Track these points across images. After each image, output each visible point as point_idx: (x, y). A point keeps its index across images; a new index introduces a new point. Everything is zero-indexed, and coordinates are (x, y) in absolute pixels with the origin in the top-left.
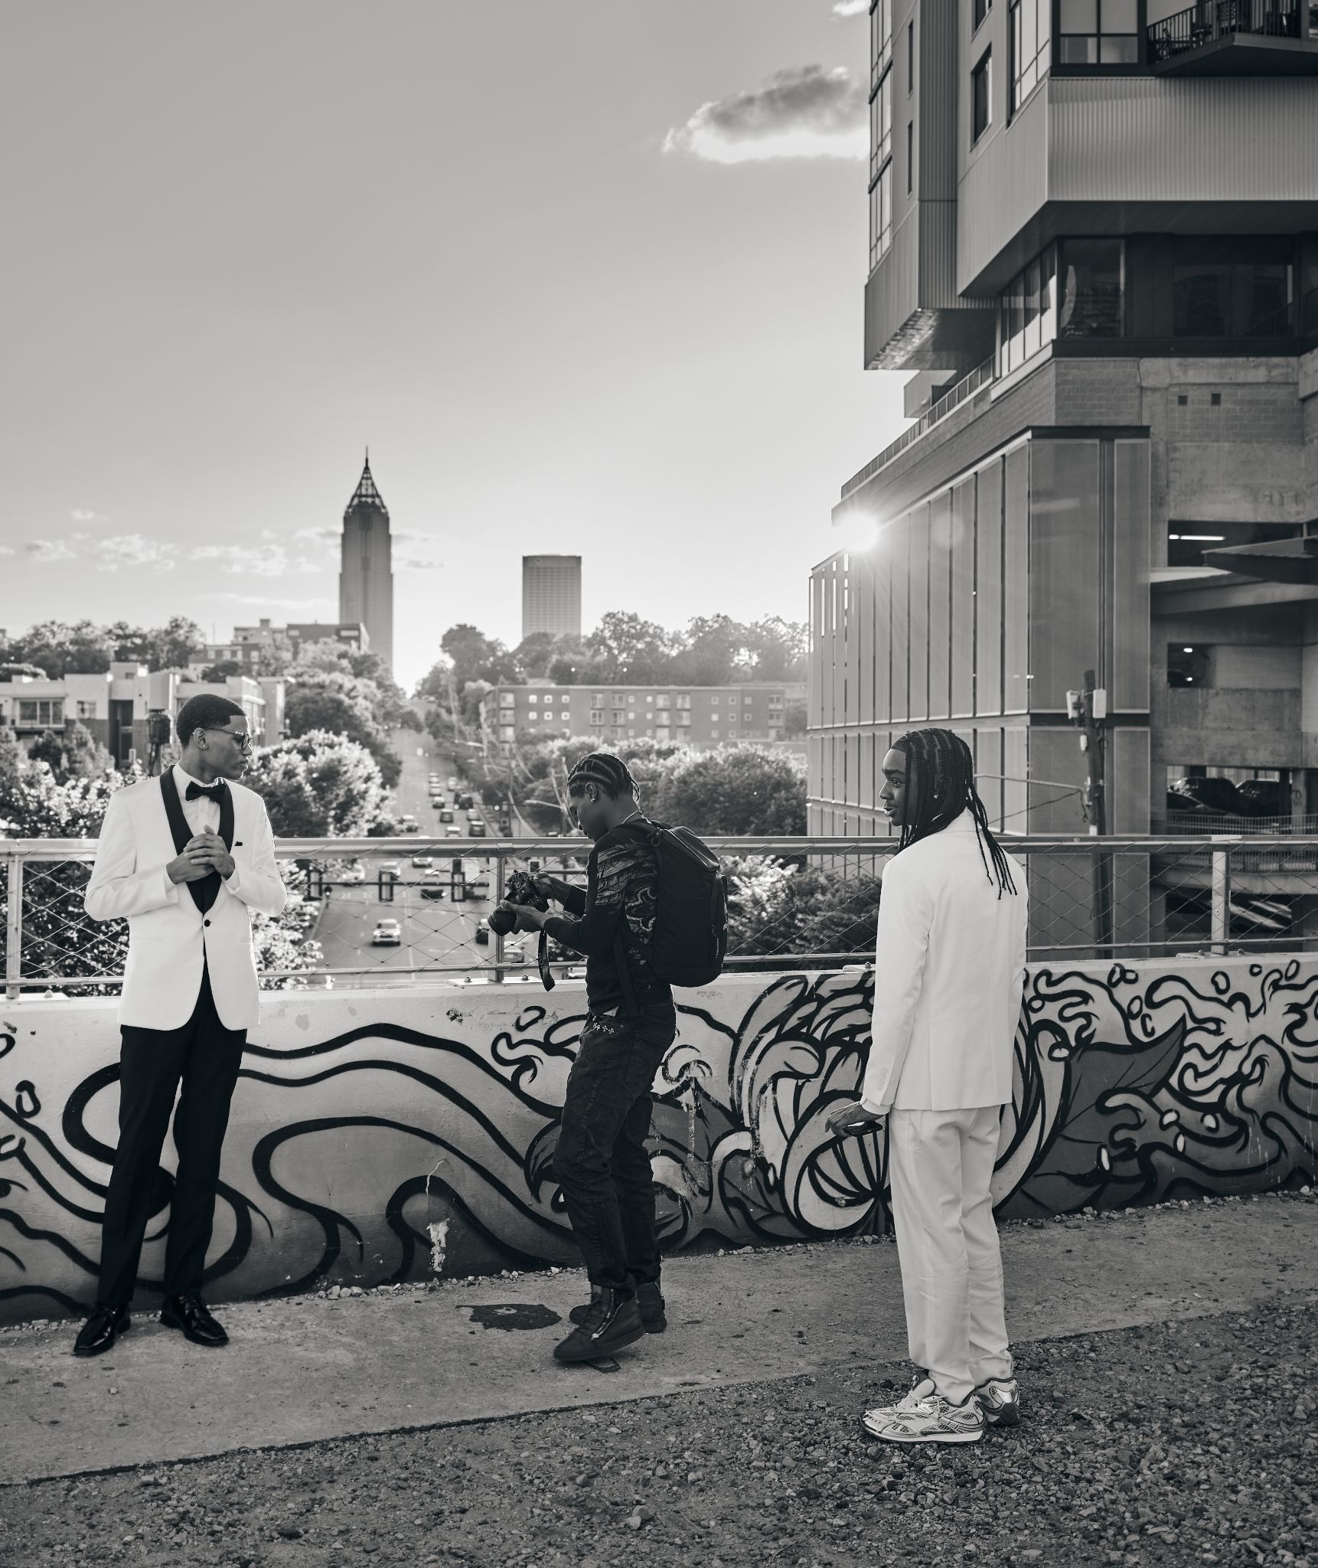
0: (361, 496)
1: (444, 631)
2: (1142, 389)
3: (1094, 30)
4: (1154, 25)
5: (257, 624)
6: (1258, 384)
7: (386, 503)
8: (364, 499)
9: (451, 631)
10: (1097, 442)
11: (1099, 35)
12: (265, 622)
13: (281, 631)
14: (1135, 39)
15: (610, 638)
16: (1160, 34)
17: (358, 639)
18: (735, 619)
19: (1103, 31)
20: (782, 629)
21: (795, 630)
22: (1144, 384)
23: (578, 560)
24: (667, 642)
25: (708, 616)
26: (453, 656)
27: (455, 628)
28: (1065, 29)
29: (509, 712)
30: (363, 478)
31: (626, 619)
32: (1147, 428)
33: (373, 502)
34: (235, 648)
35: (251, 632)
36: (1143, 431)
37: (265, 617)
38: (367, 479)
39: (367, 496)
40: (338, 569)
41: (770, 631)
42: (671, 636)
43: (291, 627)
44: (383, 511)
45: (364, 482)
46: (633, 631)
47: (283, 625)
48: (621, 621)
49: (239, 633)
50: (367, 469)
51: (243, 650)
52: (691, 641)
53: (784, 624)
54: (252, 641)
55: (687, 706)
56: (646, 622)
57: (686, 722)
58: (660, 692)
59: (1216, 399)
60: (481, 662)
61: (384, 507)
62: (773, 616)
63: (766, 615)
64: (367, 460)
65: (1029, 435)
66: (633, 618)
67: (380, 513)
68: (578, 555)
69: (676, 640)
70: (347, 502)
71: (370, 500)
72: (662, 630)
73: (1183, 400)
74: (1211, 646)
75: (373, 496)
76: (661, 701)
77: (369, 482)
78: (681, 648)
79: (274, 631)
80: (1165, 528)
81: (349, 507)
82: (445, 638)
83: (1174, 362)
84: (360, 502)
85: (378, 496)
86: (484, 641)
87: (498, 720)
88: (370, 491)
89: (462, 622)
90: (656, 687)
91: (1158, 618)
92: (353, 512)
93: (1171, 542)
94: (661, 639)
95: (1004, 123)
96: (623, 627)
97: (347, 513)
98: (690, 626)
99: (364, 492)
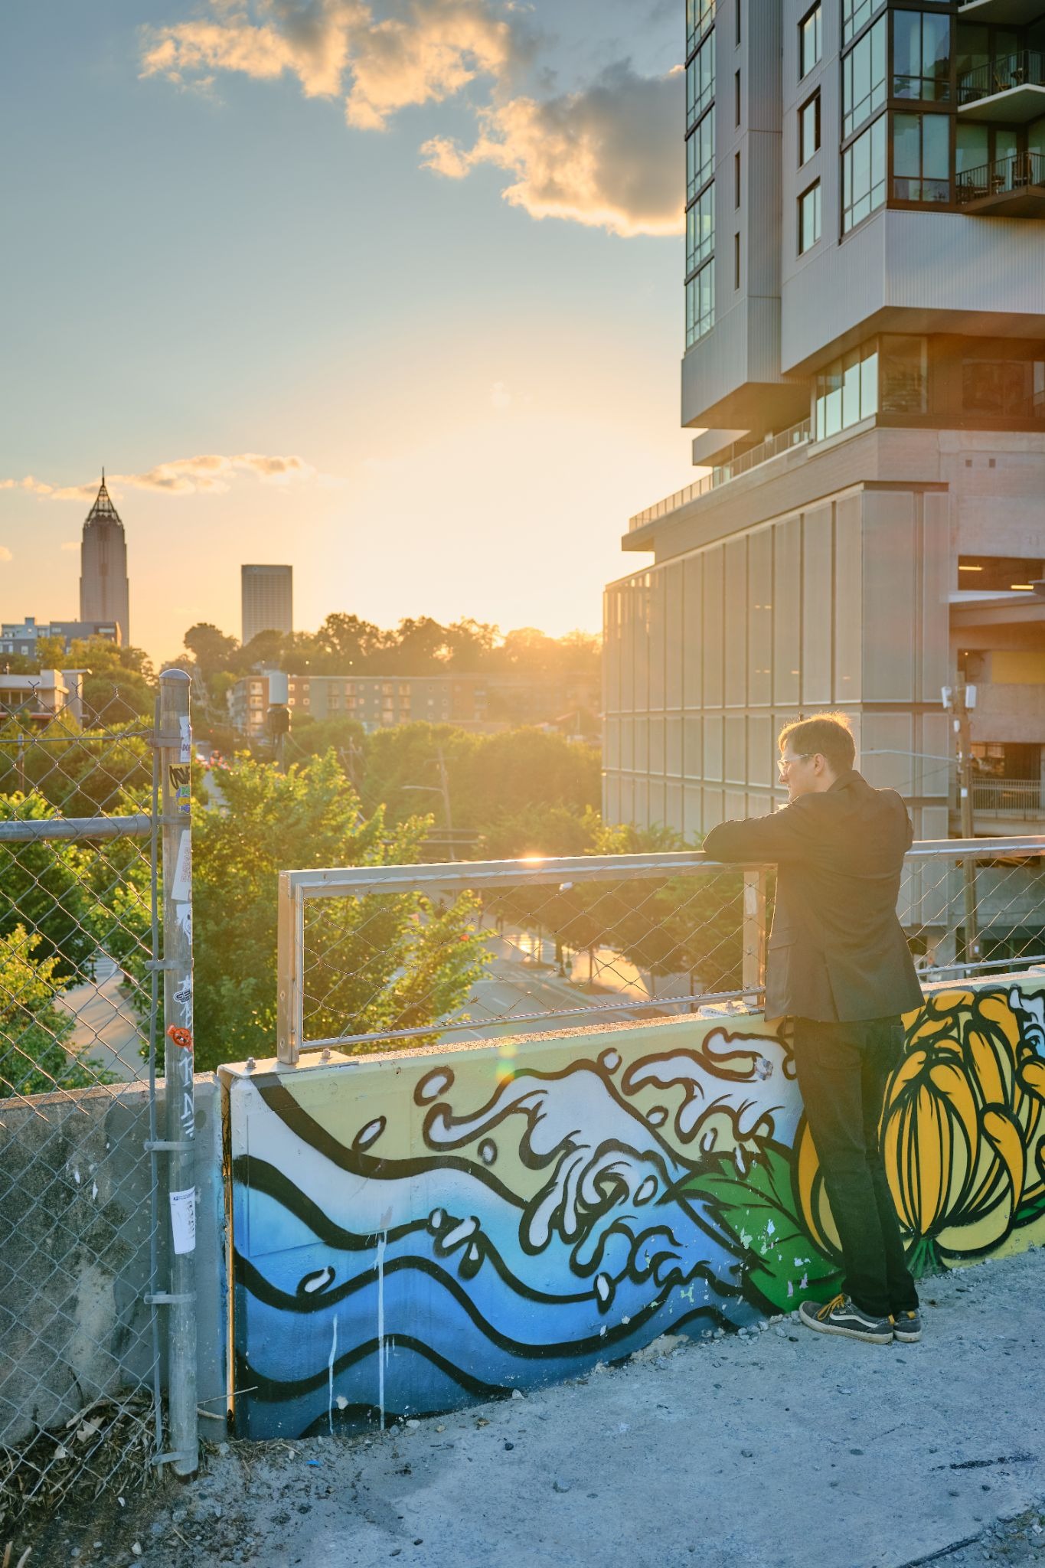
0: (98, 511)
1: (187, 629)
2: (940, 453)
3: (917, 175)
4: (960, 174)
5: (23, 622)
6: (1022, 452)
7: (121, 517)
8: (101, 513)
9: (193, 629)
10: (911, 494)
11: (921, 179)
12: (30, 621)
13: (44, 628)
14: (947, 184)
15: (333, 635)
16: (964, 182)
17: (115, 635)
18: (438, 620)
19: (925, 176)
20: (474, 629)
21: (485, 630)
22: (942, 450)
23: (289, 569)
24: (381, 640)
25: (416, 618)
26: (194, 651)
27: (196, 626)
28: (896, 173)
29: (257, 698)
30: (99, 495)
31: (347, 620)
32: (946, 484)
33: (110, 516)
34: (7, 643)
35: (19, 629)
36: (943, 487)
37: (30, 615)
38: (104, 495)
39: (103, 511)
40: (79, 574)
41: (466, 630)
42: (385, 634)
43: (53, 624)
44: (119, 524)
45: (101, 499)
46: (353, 630)
47: (47, 623)
48: (342, 621)
49: (7, 630)
50: (103, 486)
51: (14, 645)
52: (401, 639)
53: (478, 626)
54: (19, 637)
55: (408, 692)
56: (364, 623)
57: (407, 706)
58: (385, 682)
59: (992, 463)
60: (220, 656)
61: (119, 521)
62: (468, 618)
63: (463, 617)
64: (103, 479)
65: (861, 486)
66: (353, 619)
67: (116, 525)
68: (289, 564)
69: (389, 636)
70: (86, 516)
71: (106, 514)
72: (377, 629)
73: (969, 463)
74: (986, 651)
75: (109, 511)
76: (386, 689)
77: (106, 499)
78: (393, 645)
79: (39, 628)
80: (956, 562)
81: (88, 520)
82: (187, 635)
83: (963, 433)
84: (98, 516)
85: (114, 511)
86: (222, 638)
87: (249, 705)
88: (106, 507)
89: (203, 621)
90: (381, 677)
91: (954, 629)
92: (92, 525)
93: (960, 572)
94: (376, 637)
95: (836, 240)
96: (342, 626)
97: (86, 525)
98: (399, 626)
99: (101, 507)
